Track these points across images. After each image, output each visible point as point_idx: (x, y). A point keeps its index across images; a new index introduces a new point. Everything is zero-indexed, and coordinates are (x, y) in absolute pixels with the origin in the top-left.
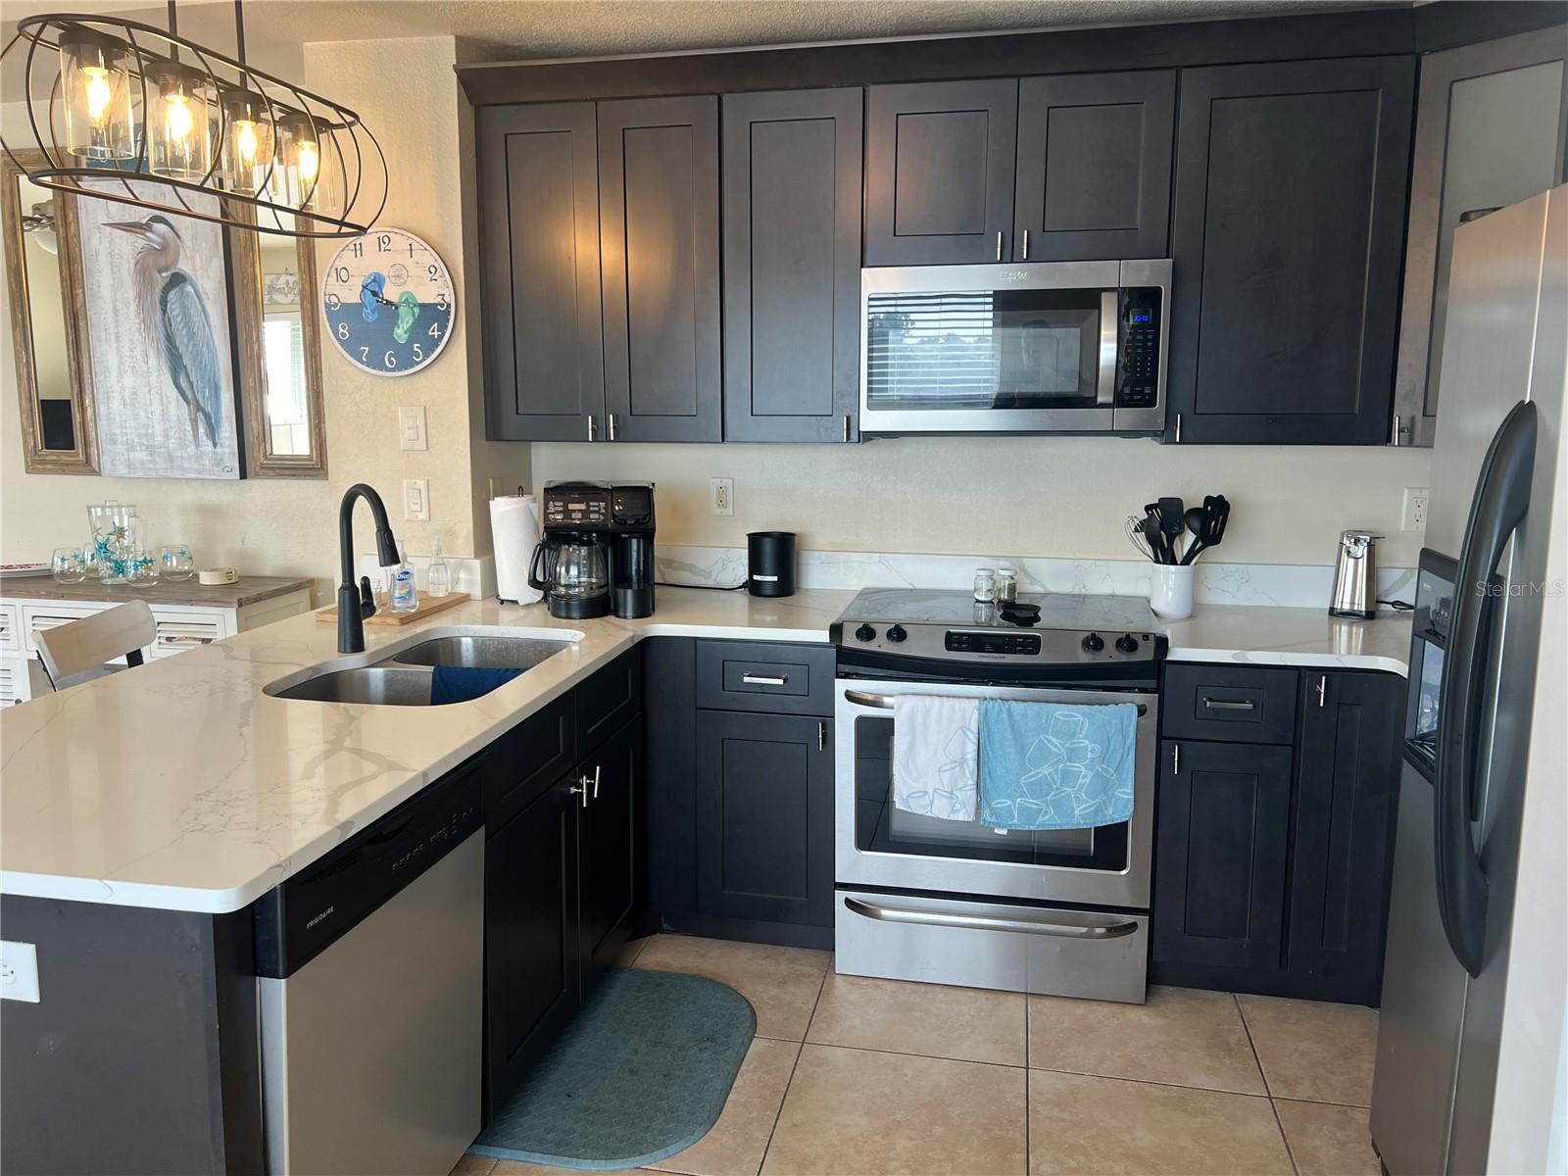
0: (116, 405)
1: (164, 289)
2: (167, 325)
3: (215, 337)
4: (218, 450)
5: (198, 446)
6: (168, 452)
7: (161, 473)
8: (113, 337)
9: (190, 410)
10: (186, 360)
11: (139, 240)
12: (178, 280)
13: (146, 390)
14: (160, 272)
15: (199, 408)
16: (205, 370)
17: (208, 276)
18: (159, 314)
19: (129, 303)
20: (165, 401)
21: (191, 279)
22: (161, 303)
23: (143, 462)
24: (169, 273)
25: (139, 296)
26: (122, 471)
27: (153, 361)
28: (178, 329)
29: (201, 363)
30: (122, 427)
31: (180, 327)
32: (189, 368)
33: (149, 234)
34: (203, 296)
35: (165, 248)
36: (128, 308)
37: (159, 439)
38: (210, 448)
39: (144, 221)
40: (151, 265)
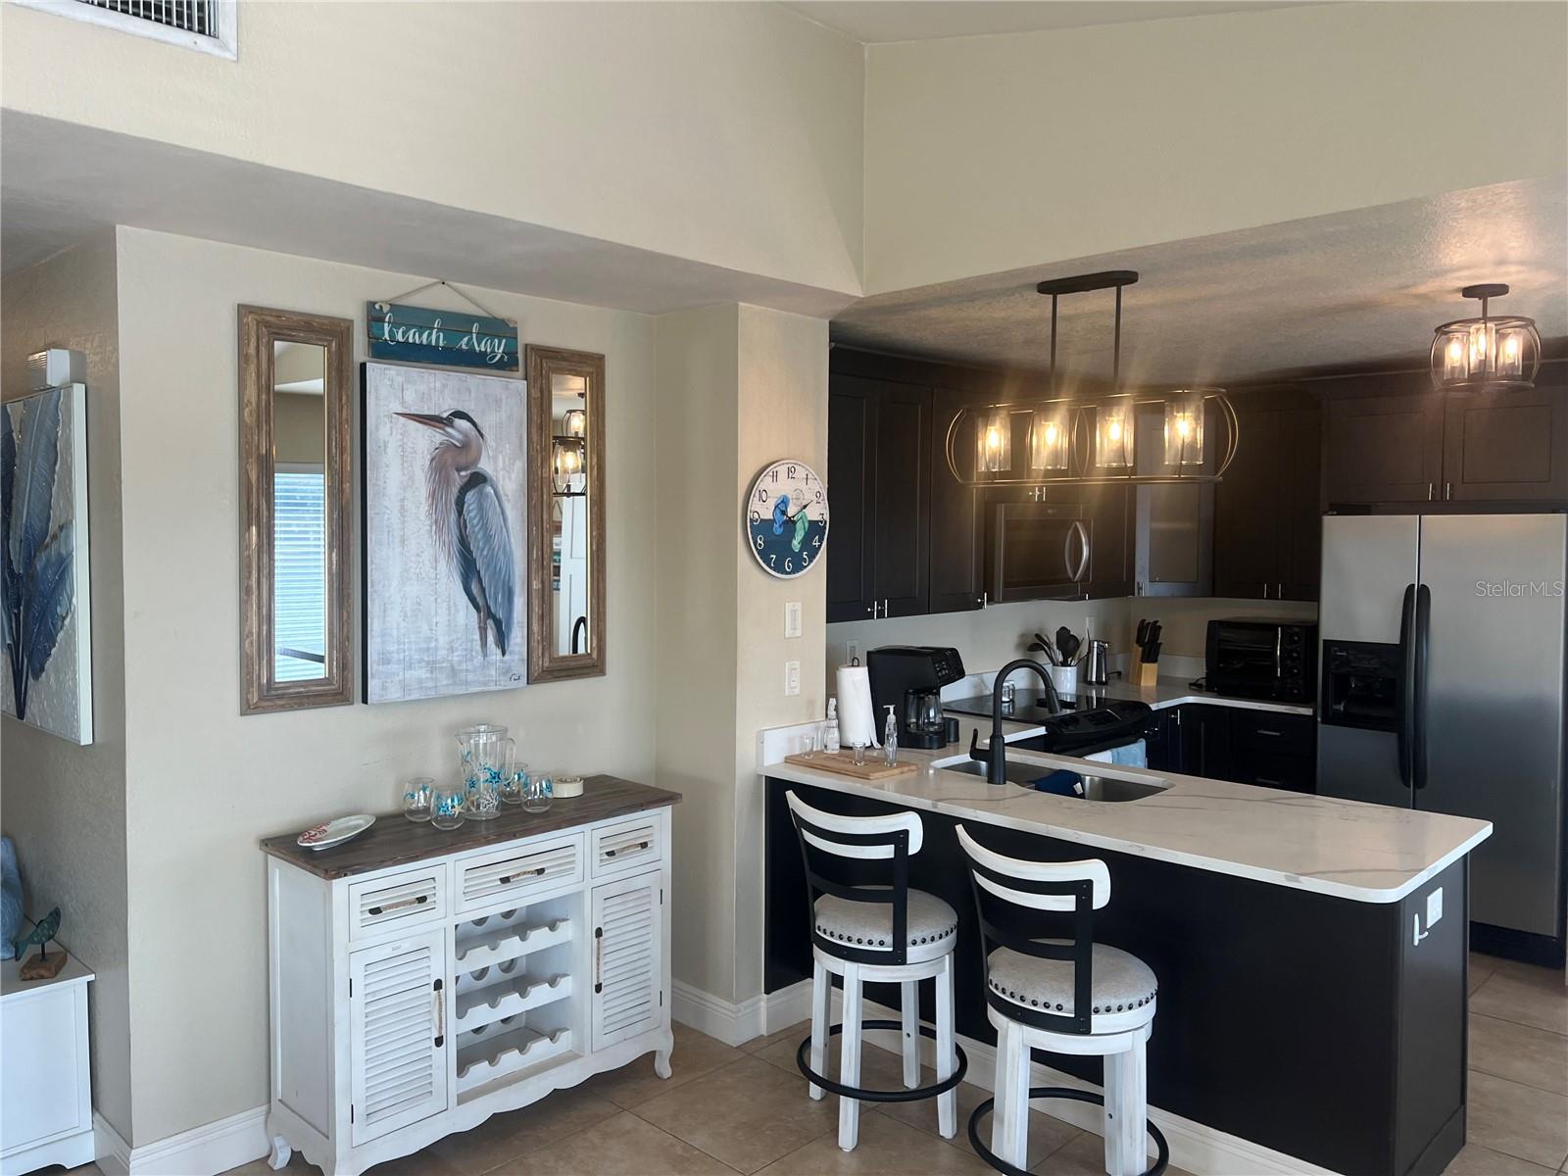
0: (394, 617)
1: (462, 488)
2: (462, 526)
5: (485, 655)
7: (444, 691)
8: (397, 540)
9: (480, 617)
10: (479, 564)
11: (438, 435)
12: (478, 480)
13: (432, 599)
14: (459, 470)
15: (490, 615)
16: (500, 575)
17: (510, 478)
18: (453, 516)
19: (421, 503)
20: (453, 609)
21: (492, 480)
22: (457, 504)
23: (420, 681)
24: (469, 472)
25: (433, 495)
27: (443, 565)
28: (474, 532)
29: (495, 567)
30: (399, 643)
31: (476, 529)
32: (482, 573)
33: (449, 430)
35: (465, 446)
36: (419, 507)
37: (442, 653)
39: (445, 415)
40: (450, 461)
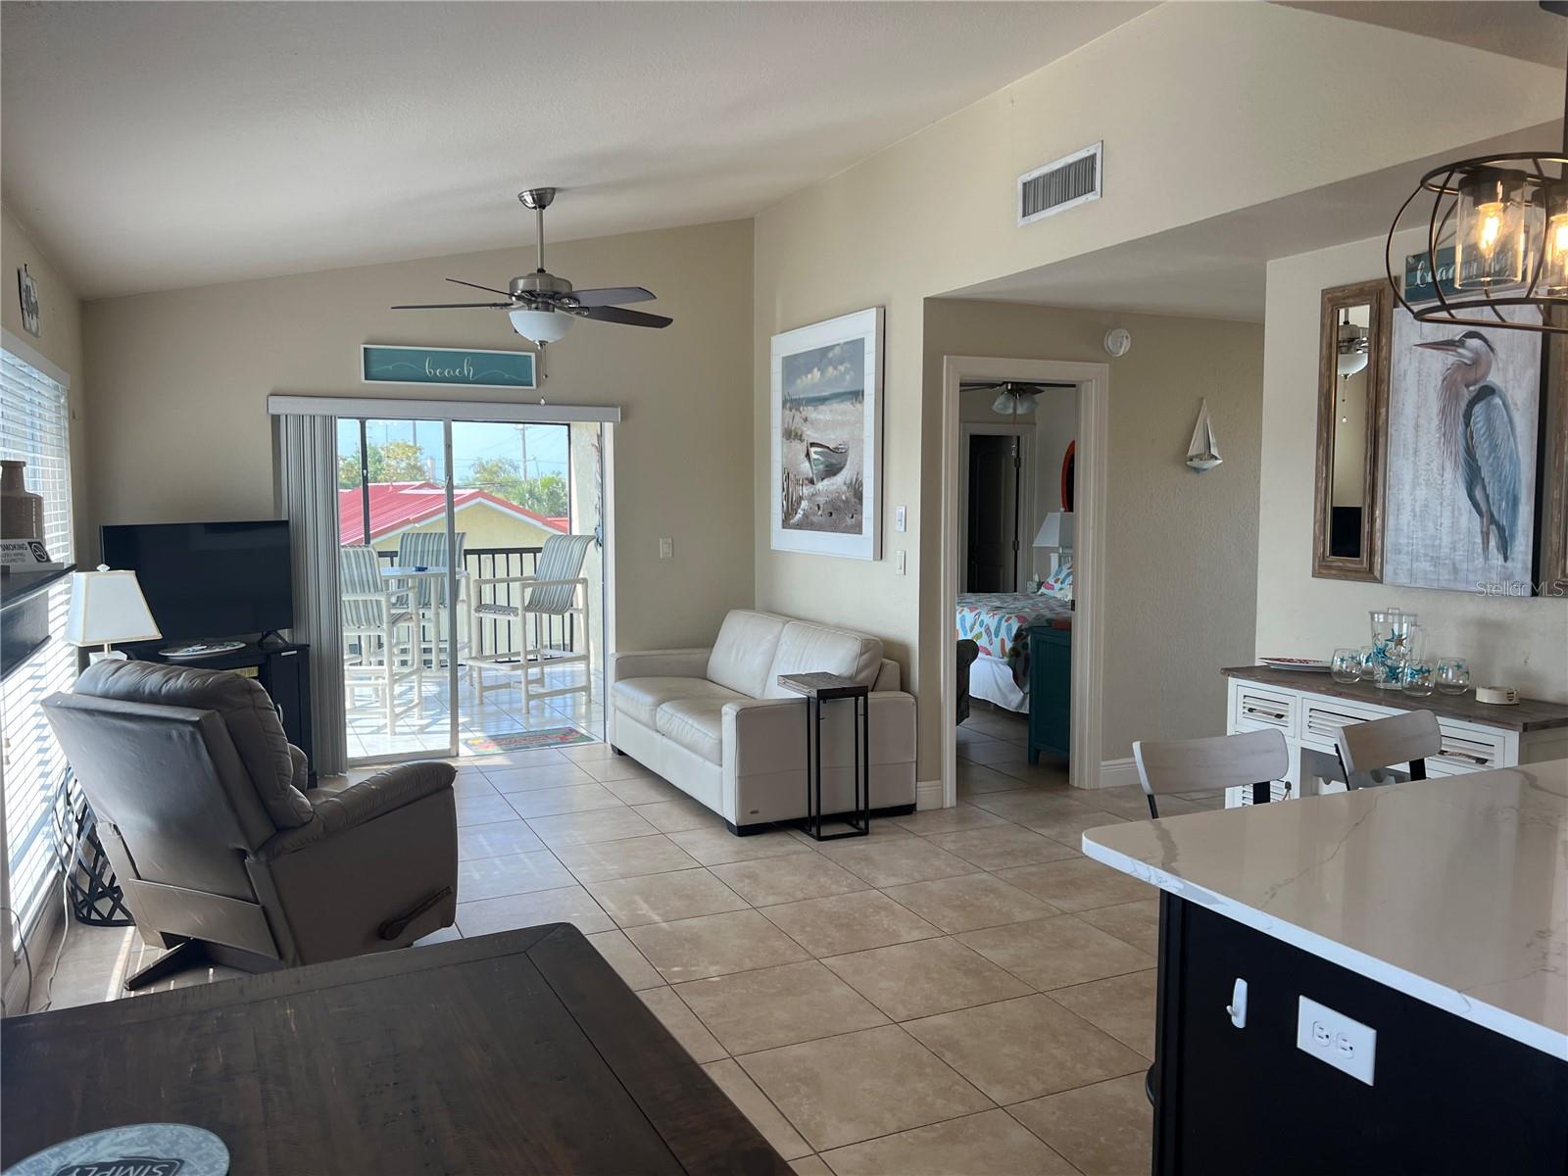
0: (1406, 517)
1: (1470, 402)
2: (1469, 438)
3: (1520, 449)
4: (1509, 564)
5: (1486, 559)
6: (1454, 564)
7: (1444, 584)
8: (1411, 452)
9: (1482, 522)
10: (1485, 473)
11: (1450, 357)
12: (1487, 392)
13: (1438, 502)
14: (1467, 386)
15: (1492, 520)
16: (1505, 481)
17: (1520, 387)
18: (1461, 428)
19: (1432, 419)
20: (1456, 513)
21: (1500, 391)
22: (1465, 417)
23: (1426, 572)
24: (1477, 387)
25: (1443, 412)
26: (1403, 580)
27: (1448, 475)
28: (1480, 442)
29: (1501, 475)
30: (1408, 537)
31: (1483, 439)
32: (1486, 480)
33: (1460, 350)
34: (1512, 407)
35: (1476, 362)
36: (1429, 423)
37: (1445, 551)
38: (1501, 561)
39: (1457, 338)
40: (1459, 379)
